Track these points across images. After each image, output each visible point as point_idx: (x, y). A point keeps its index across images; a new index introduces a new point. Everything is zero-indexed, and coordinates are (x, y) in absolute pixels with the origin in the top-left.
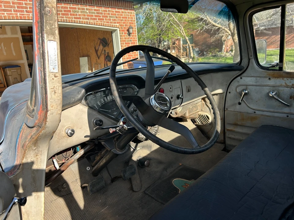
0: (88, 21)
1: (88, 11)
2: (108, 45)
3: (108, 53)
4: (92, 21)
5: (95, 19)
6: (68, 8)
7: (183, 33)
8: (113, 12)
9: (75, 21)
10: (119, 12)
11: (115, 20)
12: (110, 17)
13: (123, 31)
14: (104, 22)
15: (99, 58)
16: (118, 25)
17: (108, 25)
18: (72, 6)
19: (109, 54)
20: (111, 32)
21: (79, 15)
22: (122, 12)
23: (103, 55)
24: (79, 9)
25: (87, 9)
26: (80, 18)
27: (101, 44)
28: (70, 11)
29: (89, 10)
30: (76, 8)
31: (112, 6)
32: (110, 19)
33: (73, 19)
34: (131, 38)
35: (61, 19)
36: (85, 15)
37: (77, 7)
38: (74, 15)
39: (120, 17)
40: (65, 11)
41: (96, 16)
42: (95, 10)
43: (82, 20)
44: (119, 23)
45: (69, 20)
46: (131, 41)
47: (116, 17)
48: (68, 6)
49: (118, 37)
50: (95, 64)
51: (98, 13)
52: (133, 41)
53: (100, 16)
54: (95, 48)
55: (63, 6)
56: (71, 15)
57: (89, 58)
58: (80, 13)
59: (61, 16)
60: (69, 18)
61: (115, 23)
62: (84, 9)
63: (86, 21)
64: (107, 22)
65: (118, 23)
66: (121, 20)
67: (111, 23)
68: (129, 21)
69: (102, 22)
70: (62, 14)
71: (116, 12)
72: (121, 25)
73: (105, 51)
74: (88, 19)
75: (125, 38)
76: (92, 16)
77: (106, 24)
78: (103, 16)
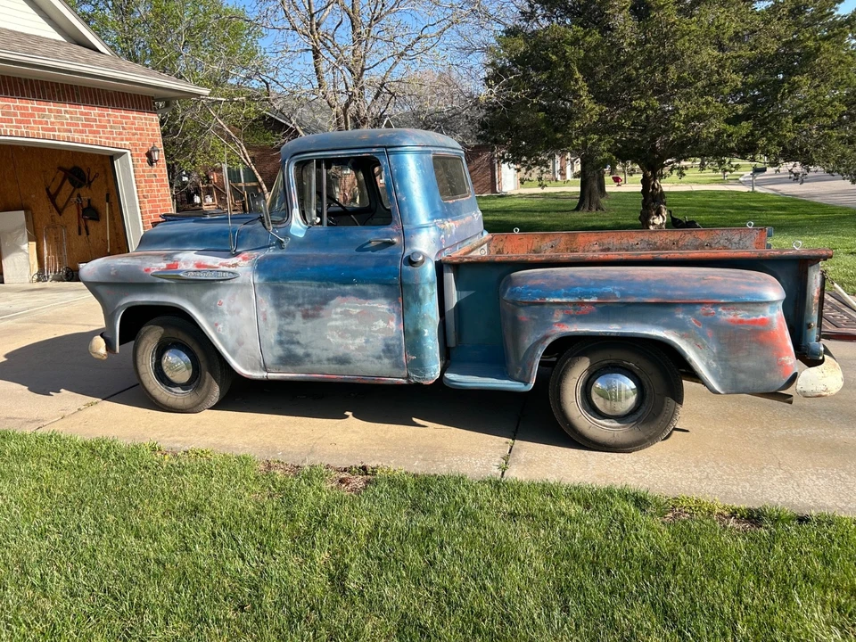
0: (69, 134)
1: (68, 116)
2: (90, 183)
3: (89, 201)
4: (77, 136)
5: (82, 132)
6: (28, 110)
7: (245, 158)
8: (116, 117)
9: (44, 135)
10: (128, 118)
11: (120, 134)
12: (111, 127)
13: (138, 155)
14: (100, 137)
15: (60, 212)
16: (127, 143)
17: (109, 143)
18: (35, 106)
19: (93, 204)
20: (111, 158)
21: (52, 123)
22: (134, 118)
23: (74, 207)
24: (50, 111)
25: (66, 112)
26: (54, 130)
27: (67, 181)
28: (33, 116)
29: (71, 113)
30: (44, 110)
31: (113, 105)
32: (112, 133)
33: (41, 132)
34: (155, 171)
35: (16, 132)
36: (62, 124)
37: (47, 107)
38: (41, 123)
39: (131, 128)
40: (22, 115)
41: (84, 125)
42: (82, 113)
43: (57, 133)
44: (130, 139)
45: (33, 134)
46: (155, 175)
47: (124, 128)
48: (30, 106)
49: (129, 169)
50: (48, 227)
51: (87, 120)
52: (160, 176)
53: (92, 126)
54: (47, 190)
55: (18, 104)
56: (35, 122)
57: (29, 212)
58: (53, 120)
59: (14, 124)
60: (32, 128)
61: (122, 140)
62: (60, 112)
63: (66, 134)
64: (107, 138)
65: (127, 140)
66: (134, 134)
67: (114, 139)
68: (148, 135)
69: (96, 137)
70: (17, 121)
71: (122, 117)
72: (134, 145)
73: (79, 196)
74: (70, 131)
75: (144, 171)
76: (77, 125)
77: (105, 143)
78: (97, 126)
